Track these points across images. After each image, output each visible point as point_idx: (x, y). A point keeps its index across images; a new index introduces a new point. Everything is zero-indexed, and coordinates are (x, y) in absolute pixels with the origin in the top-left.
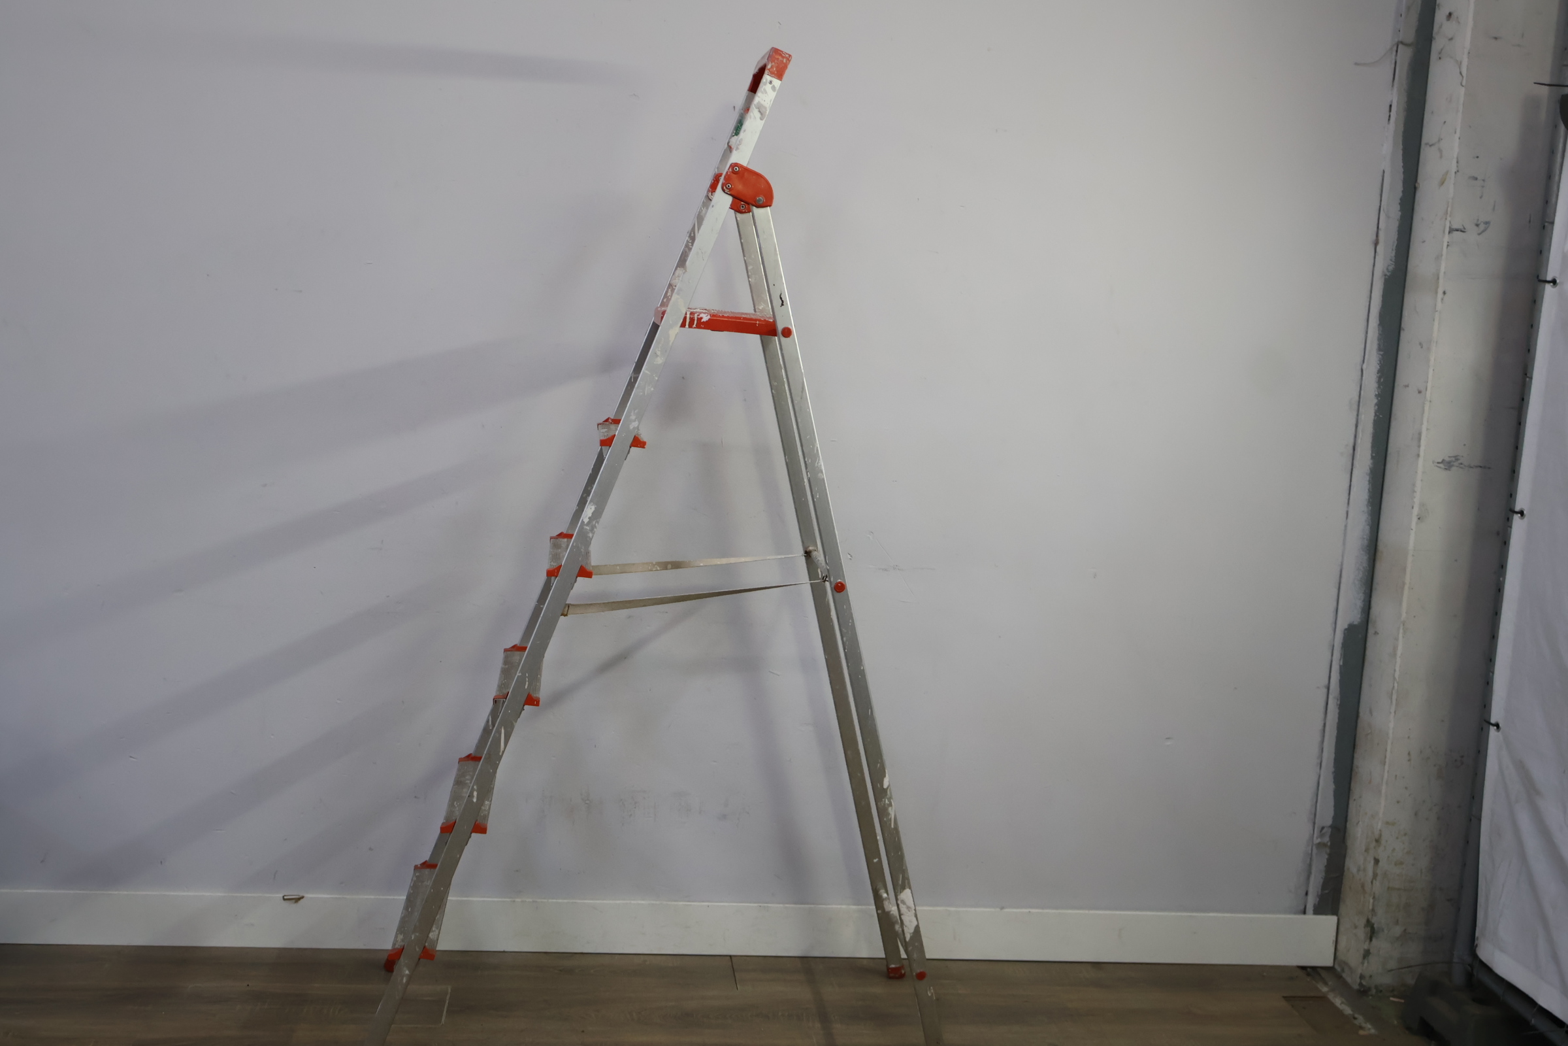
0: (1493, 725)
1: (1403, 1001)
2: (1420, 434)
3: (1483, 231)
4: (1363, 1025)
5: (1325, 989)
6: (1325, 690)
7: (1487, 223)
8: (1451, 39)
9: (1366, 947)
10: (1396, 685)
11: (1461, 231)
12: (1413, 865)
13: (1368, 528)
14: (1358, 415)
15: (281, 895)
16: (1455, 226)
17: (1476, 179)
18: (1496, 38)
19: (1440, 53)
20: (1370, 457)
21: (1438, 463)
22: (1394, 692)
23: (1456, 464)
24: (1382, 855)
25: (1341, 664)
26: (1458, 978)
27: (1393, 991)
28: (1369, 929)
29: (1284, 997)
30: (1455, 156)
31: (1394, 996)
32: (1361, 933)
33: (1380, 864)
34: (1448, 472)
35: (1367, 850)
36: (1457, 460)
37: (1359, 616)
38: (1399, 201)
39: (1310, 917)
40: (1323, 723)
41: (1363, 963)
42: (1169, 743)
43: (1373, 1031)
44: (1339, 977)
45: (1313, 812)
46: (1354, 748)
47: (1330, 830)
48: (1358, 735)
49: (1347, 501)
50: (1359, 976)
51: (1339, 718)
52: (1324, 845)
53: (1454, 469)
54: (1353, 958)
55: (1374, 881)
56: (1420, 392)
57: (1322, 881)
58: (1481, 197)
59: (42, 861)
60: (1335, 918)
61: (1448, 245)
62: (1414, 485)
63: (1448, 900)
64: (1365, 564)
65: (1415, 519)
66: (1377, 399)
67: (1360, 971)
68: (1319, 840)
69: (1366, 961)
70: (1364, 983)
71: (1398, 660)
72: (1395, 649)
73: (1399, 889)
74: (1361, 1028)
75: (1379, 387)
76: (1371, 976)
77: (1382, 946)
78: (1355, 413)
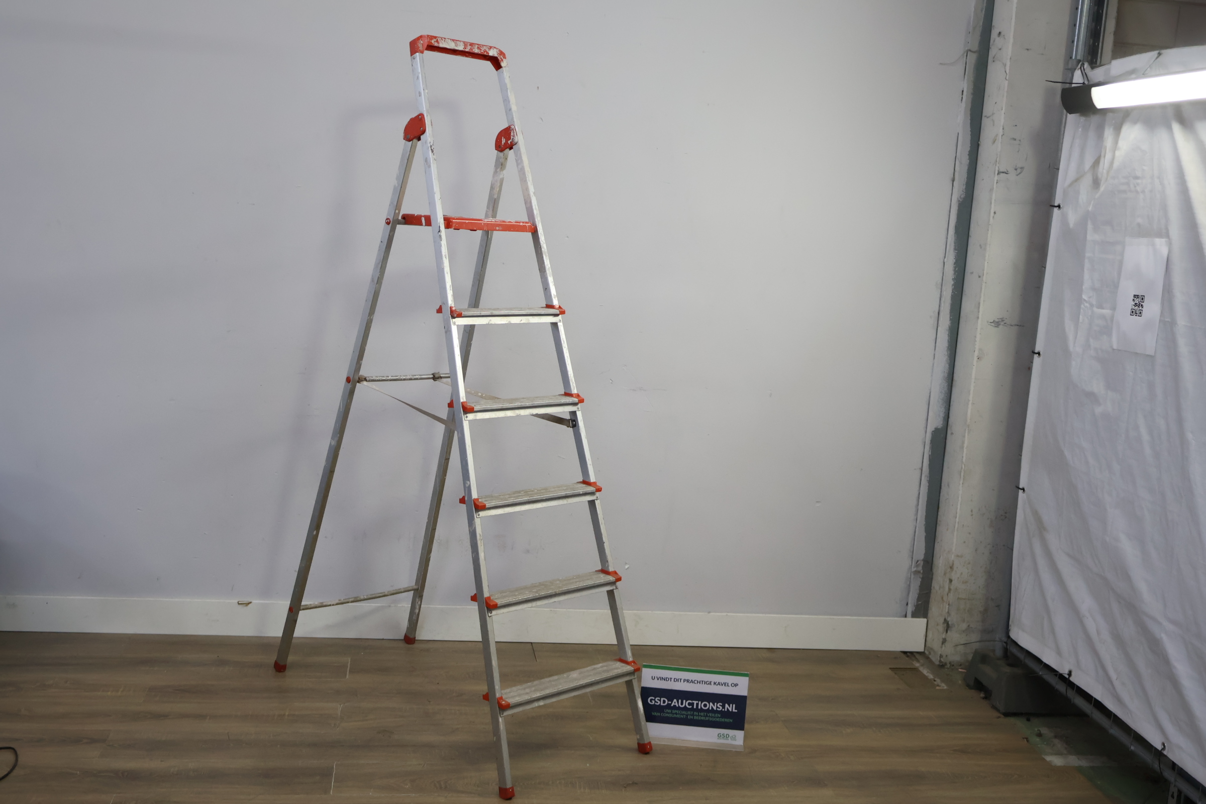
0: (1021, 489)
1: (965, 671)
2: (979, 303)
3: (1020, 173)
4: (940, 684)
5: (917, 665)
6: (920, 471)
7: (1022, 168)
8: (1000, 49)
9: (944, 637)
10: (963, 466)
11: (1006, 173)
12: (974, 583)
13: (947, 366)
14: (941, 292)
15: (237, 601)
16: (1001, 170)
17: (1015, 139)
18: (1028, 49)
19: (994, 58)
20: (949, 319)
21: (991, 323)
22: (962, 471)
23: (1002, 323)
24: (954, 576)
25: (930, 454)
26: (999, 653)
27: (961, 665)
28: (946, 625)
29: (890, 668)
30: (1002, 125)
31: (961, 669)
32: (941, 628)
33: (953, 582)
34: (997, 328)
35: (945, 574)
36: (1003, 321)
37: (942, 423)
38: (968, 153)
39: (909, 619)
40: (918, 493)
41: (942, 647)
42: (818, 505)
43: (945, 688)
44: (928, 658)
45: (912, 550)
46: (938, 508)
47: (922, 563)
48: (940, 500)
49: (934, 348)
50: (939, 655)
51: (929, 489)
52: (919, 572)
53: (1001, 327)
54: (935, 645)
55: (949, 594)
56: (980, 277)
57: (917, 596)
58: (1018, 152)
59: (79, 578)
60: (925, 620)
61: (997, 182)
62: (975, 337)
63: (997, 606)
64: (946, 389)
65: (976, 359)
66: (954, 281)
67: (940, 653)
68: (915, 569)
69: (944, 646)
70: (942, 660)
71: (965, 448)
72: (963, 443)
73: (964, 599)
74: (938, 685)
75: (955, 274)
76: (947, 656)
77: (955, 636)
78: (940, 291)
